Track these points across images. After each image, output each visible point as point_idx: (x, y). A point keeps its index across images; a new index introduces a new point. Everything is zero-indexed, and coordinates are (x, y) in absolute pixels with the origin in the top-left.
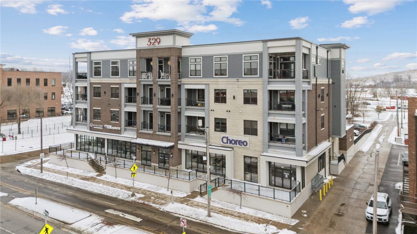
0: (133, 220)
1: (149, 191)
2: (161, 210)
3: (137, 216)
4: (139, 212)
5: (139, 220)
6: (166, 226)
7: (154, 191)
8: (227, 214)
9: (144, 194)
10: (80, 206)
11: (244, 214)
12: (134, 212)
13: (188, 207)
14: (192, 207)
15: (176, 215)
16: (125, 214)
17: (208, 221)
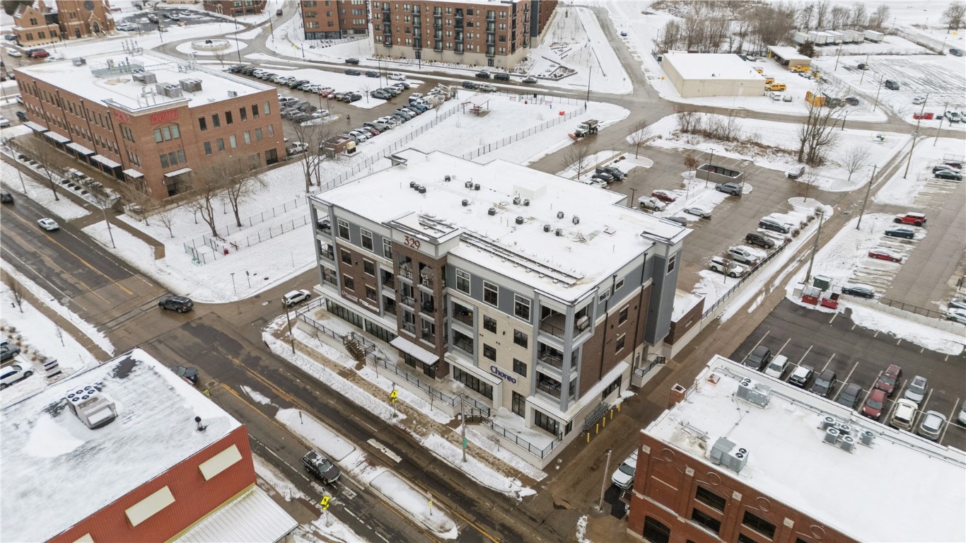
0: (393, 460)
1: (412, 409)
2: (421, 444)
3: (398, 452)
4: (399, 446)
5: (398, 459)
6: (423, 471)
7: (418, 408)
8: (483, 458)
9: (407, 414)
10: (344, 431)
11: (499, 460)
12: (395, 445)
13: (447, 444)
14: (452, 443)
15: (434, 454)
16: (387, 449)
17: (462, 468)
